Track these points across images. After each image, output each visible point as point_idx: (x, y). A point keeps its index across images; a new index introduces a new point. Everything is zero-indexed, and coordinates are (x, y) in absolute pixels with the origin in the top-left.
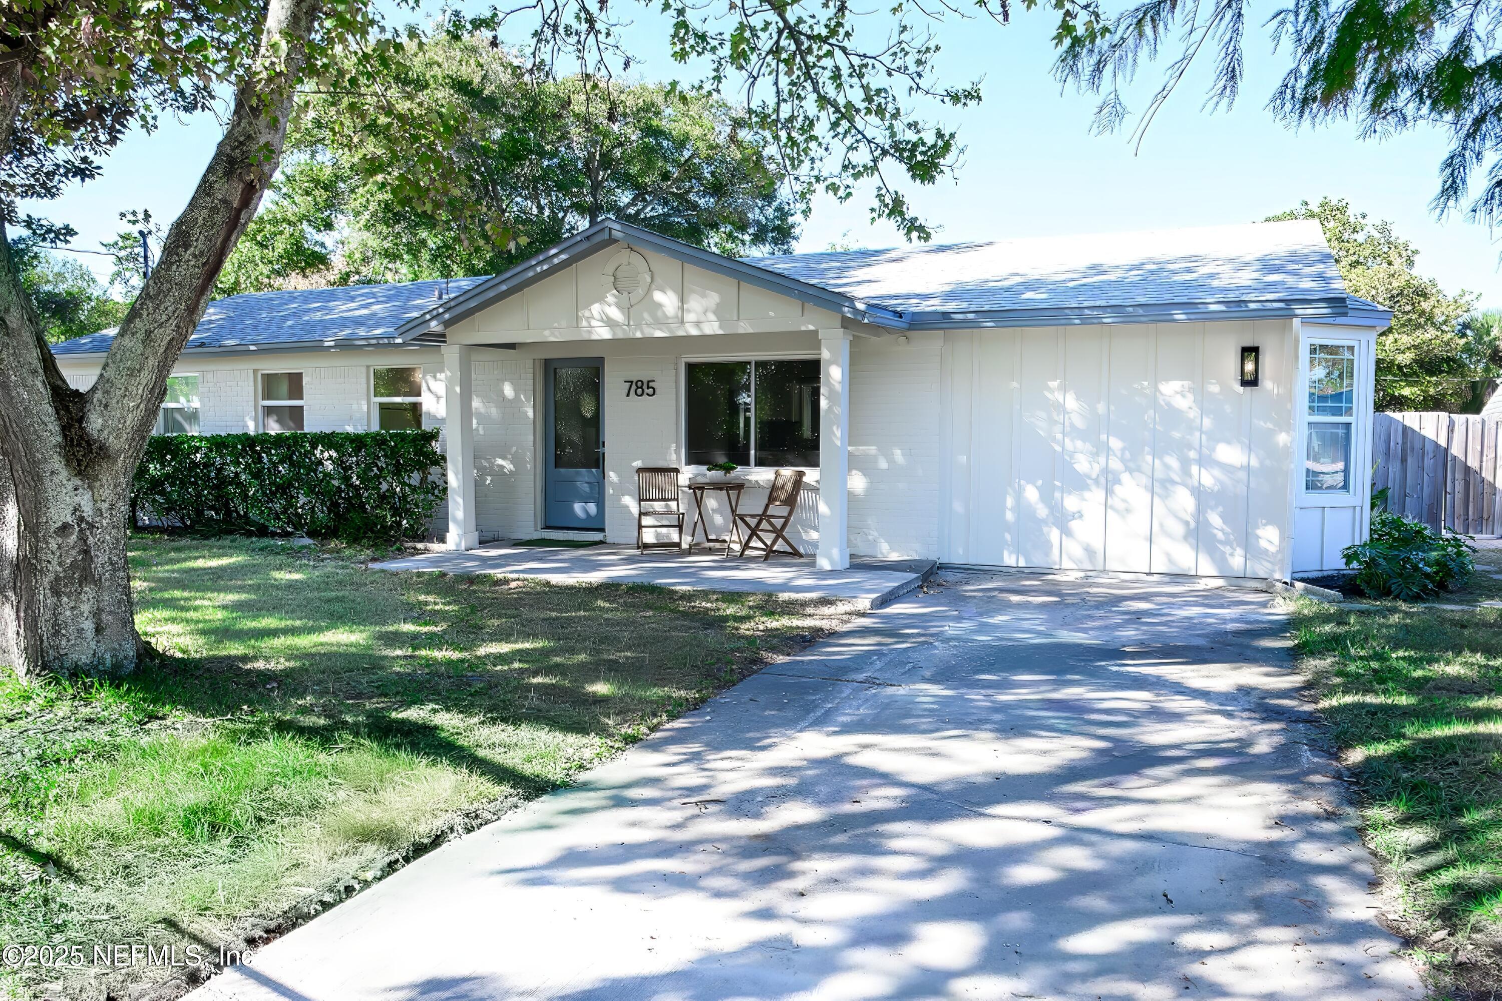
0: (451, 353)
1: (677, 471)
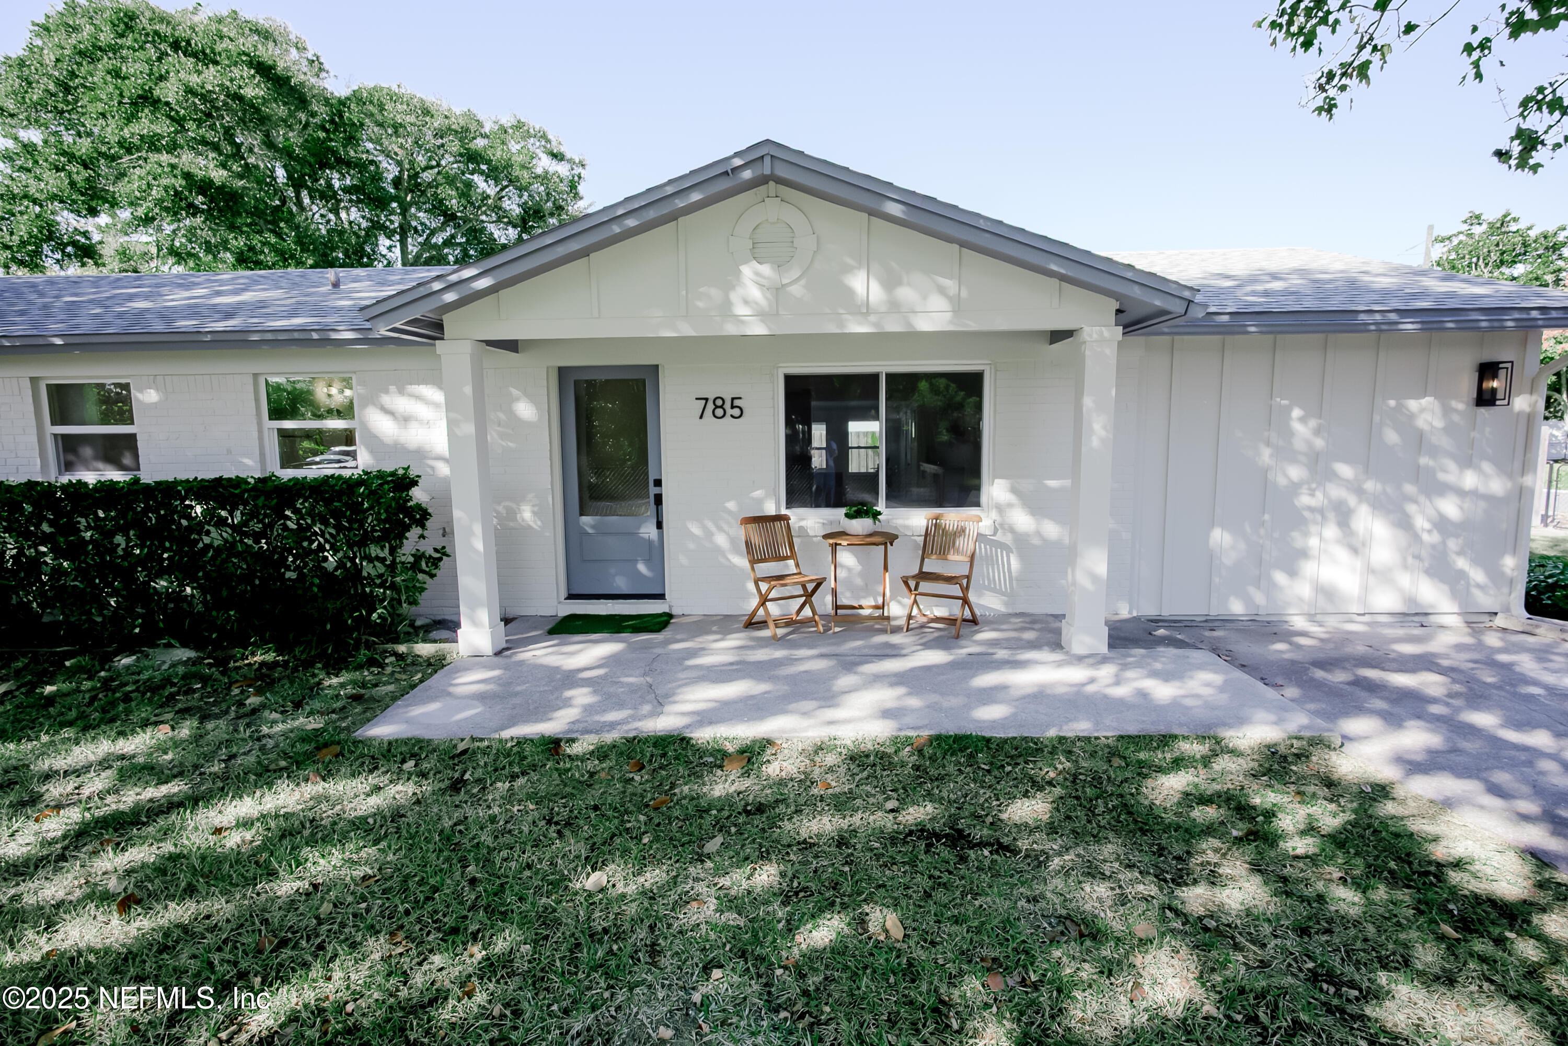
1: (788, 518)
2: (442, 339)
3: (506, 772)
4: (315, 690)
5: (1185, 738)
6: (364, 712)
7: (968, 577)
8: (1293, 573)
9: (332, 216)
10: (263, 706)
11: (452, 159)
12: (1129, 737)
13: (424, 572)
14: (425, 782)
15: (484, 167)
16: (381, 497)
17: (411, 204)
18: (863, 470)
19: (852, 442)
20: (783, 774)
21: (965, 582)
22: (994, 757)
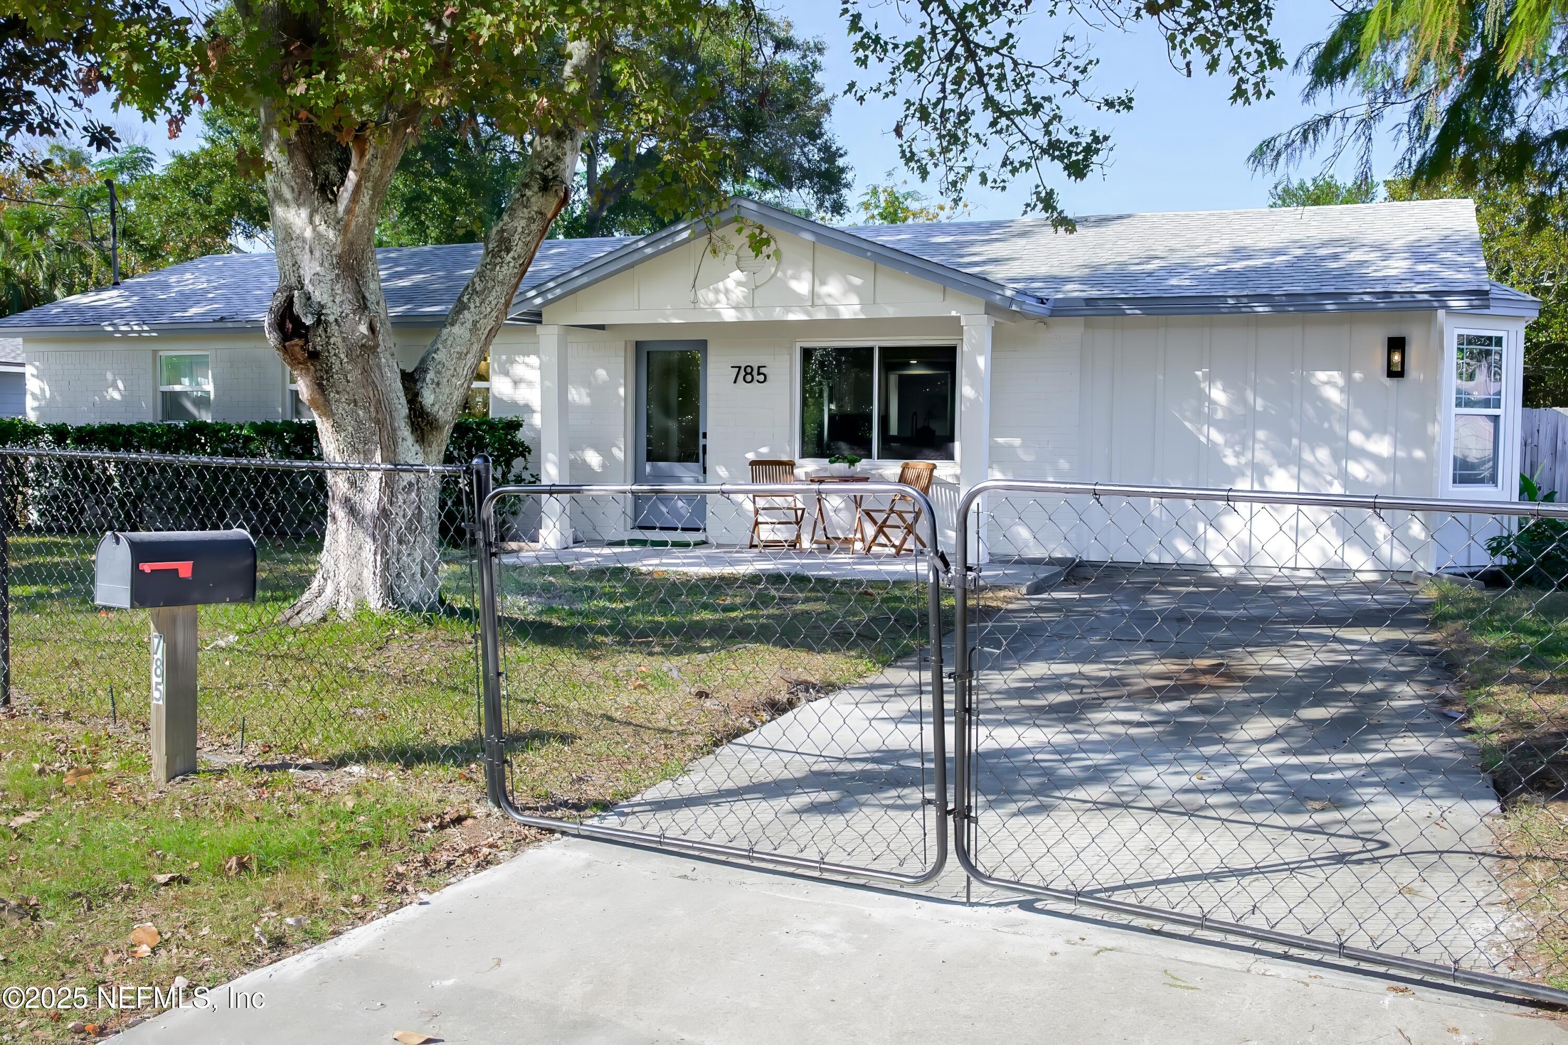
0: (548, 334)
1: (791, 464)
2: (540, 322)
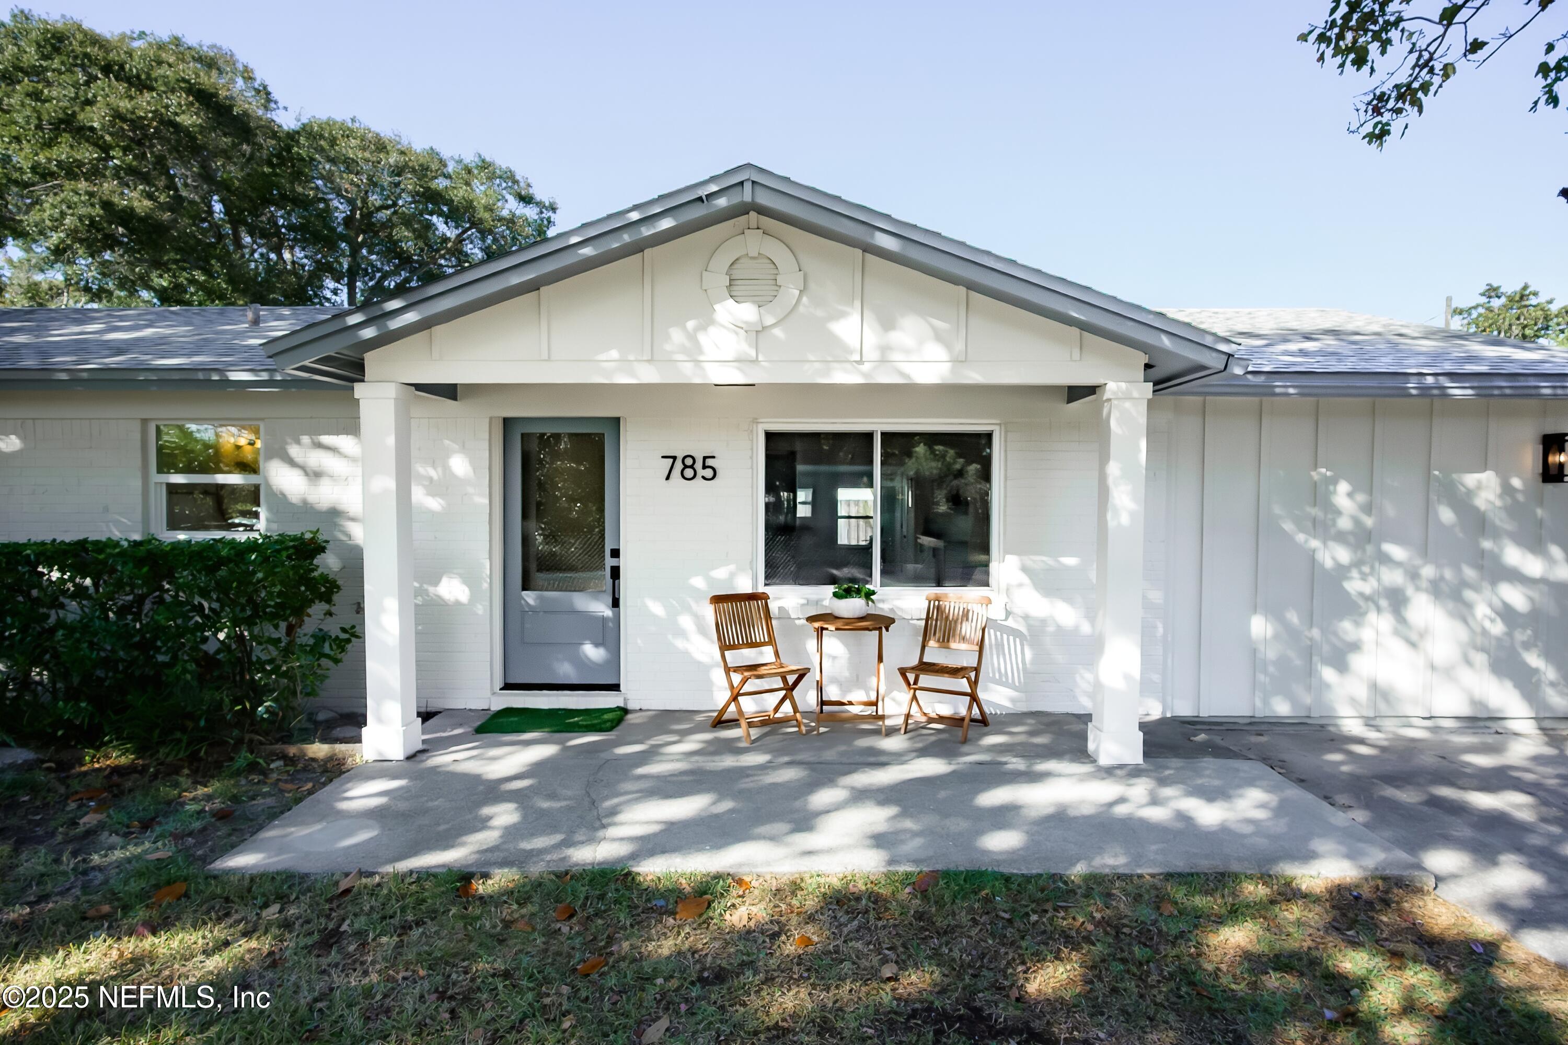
1: (766, 598)
2: (363, 381)
3: (396, 921)
4: (172, 806)
5: (1250, 877)
6: (230, 835)
7: (977, 670)
8: (1342, 666)
9: (273, 256)
10: (101, 826)
11: (410, 199)
12: (1180, 875)
13: (327, 656)
14: (287, 936)
15: (445, 209)
16: (276, 566)
17: (361, 245)
18: (854, 543)
19: (842, 511)
20: (752, 924)
21: (973, 675)
22: (1015, 901)
